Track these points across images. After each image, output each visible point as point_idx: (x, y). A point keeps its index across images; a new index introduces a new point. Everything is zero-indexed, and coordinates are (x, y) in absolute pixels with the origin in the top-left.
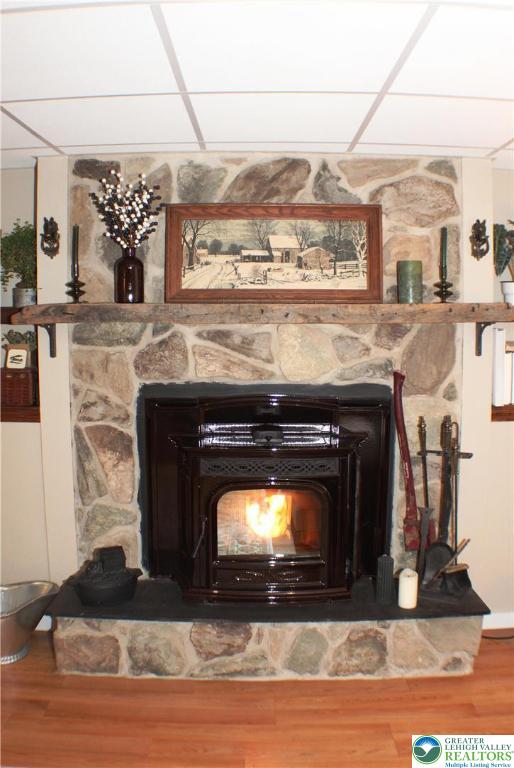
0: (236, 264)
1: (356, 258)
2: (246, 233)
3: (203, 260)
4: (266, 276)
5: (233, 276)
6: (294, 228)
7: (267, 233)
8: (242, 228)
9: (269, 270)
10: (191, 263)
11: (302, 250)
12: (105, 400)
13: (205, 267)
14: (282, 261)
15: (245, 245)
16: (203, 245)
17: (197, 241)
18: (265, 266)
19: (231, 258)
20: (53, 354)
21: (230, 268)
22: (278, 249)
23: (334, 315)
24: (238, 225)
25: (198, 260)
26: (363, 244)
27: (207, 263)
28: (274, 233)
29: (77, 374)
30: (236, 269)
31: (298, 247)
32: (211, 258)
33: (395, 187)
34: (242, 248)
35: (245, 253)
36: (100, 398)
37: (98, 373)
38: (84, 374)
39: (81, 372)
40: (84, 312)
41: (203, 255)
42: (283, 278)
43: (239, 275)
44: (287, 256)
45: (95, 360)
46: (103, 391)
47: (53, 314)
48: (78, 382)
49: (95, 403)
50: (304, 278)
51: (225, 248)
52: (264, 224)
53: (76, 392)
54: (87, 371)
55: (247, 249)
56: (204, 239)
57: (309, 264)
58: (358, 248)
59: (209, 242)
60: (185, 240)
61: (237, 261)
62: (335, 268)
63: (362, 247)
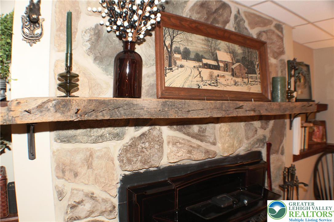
0: (200, 69)
1: (255, 73)
2: (204, 46)
3: (179, 63)
4: (216, 80)
5: (198, 79)
6: (229, 48)
7: (215, 49)
8: (201, 41)
9: (218, 76)
10: (170, 65)
11: (233, 64)
12: (92, 197)
13: (180, 69)
14: (224, 71)
15: (205, 55)
16: (178, 51)
17: (174, 46)
18: (216, 72)
19: (197, 64)
20: (32, 155)
21: (196, 72)
22: (222, 62)
23: (266, 110)
24: (199, 39)
25: (175, 63)
26: (258, 65)
27: (182, 66)
28: (219, 50)
29: (61, 174)
30: (200, 73)
31: (231, 61)
32: (184, 62)
33: (266, 33)
34: (203, 57)
35: (205, 61)
36: (87, 195)
37: (83, 171)
38: (67, 173)
39: (63, 172)
40: (92, 107)
41: (178, 59)
42: (225, 83)
43: (202, 78)
44: (227, 67)
45: (79, 158)
46: (89, 189)
47: (52, 109)
48: (61, 183)
49: (82, 201)
50: (236, 84)
51: (192, 56)
52: (213, 42)
53: (61, 195)
54: (71, 170)
55: (206, 59)
56: (178, 46)
57: (237, 74)
58: (256, 67)
59: (182, 49)
60: (165, 45)
61: (200, 67)
62: (248, 78)
63: (258, 66)
